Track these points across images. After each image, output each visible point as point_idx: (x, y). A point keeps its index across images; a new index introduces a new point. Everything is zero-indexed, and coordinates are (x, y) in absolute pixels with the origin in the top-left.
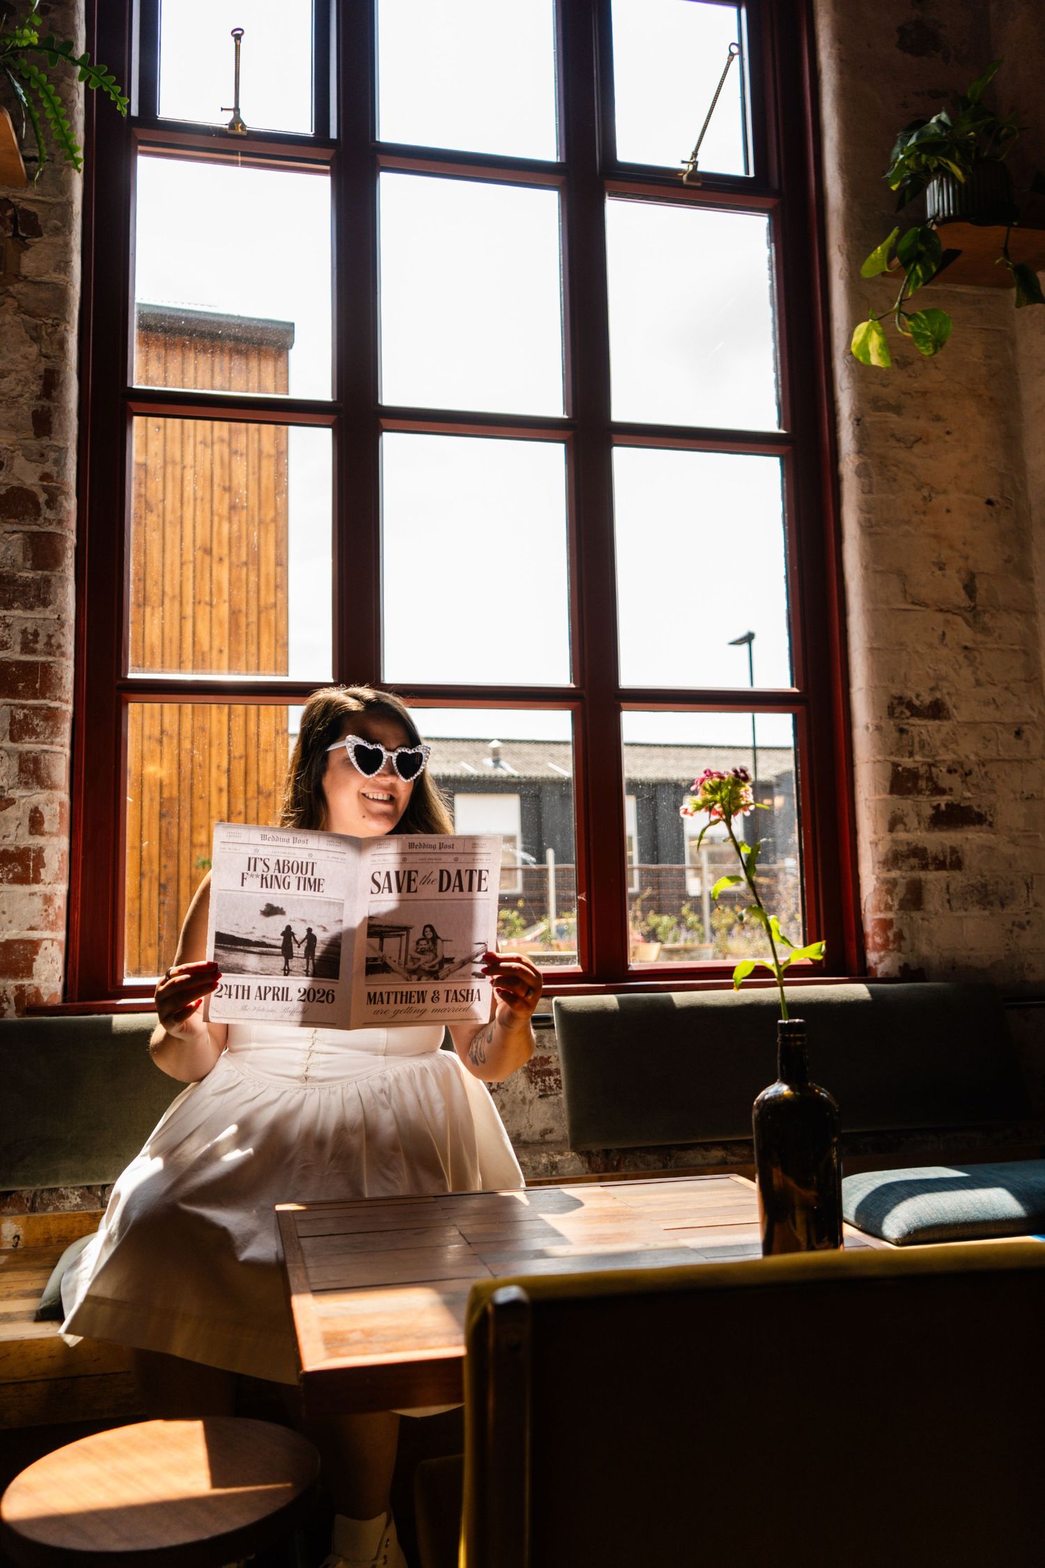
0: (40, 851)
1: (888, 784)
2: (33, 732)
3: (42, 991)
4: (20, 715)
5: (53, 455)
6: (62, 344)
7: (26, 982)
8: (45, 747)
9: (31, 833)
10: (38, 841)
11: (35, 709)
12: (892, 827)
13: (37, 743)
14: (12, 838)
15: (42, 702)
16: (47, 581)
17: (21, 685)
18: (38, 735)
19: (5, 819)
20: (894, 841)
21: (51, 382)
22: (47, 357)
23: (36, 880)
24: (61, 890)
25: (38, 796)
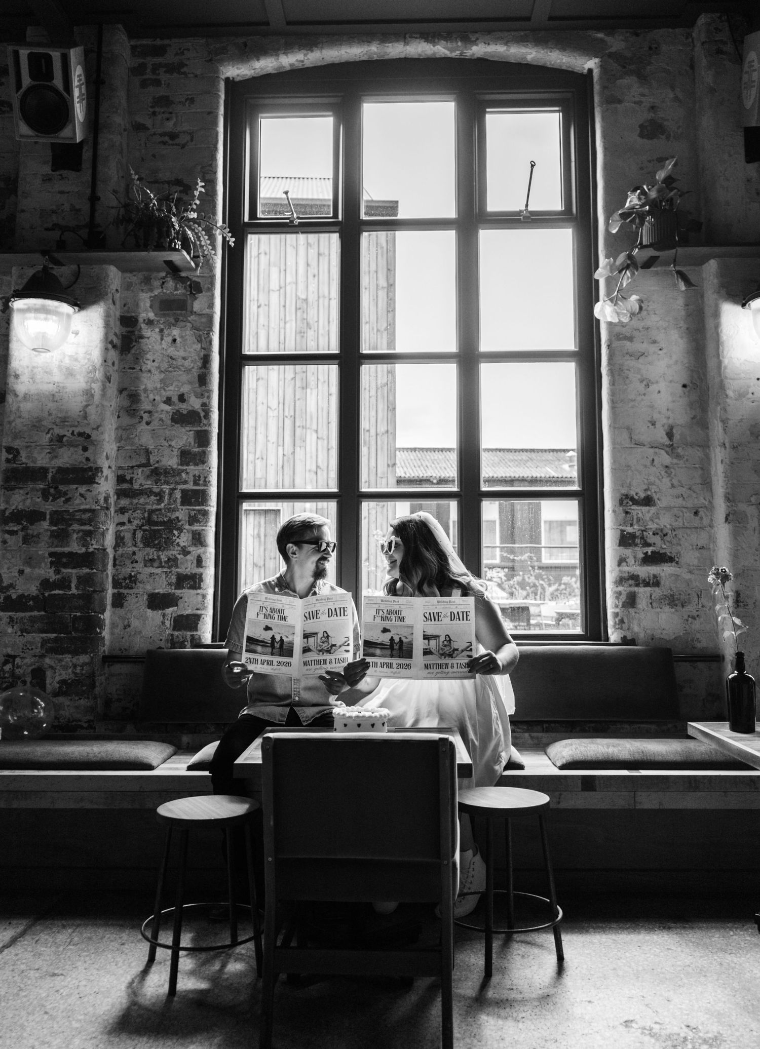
0: (201, 574)
1: (618, 542)
2: (198, 521)
3: (202, 638)
4: (193, 513)
5: (206, 394)
6: (210, 342)
7: (195, 633)
8: (203, 528)
9: (197, 567)
10: (201, 570)
11: (199, 511)
12: (619, 564)
13: (200, 526)
14: (189, 569)
15: (202, 507)
16: (204, 453)
17: (193, 500)
18: (200, 522)
19: (187, 560)
20: (620, 571)
21: (206, 361)
22: (204, 349)
23: (200, 588)
24: (211, 591)
25: (201, 550)
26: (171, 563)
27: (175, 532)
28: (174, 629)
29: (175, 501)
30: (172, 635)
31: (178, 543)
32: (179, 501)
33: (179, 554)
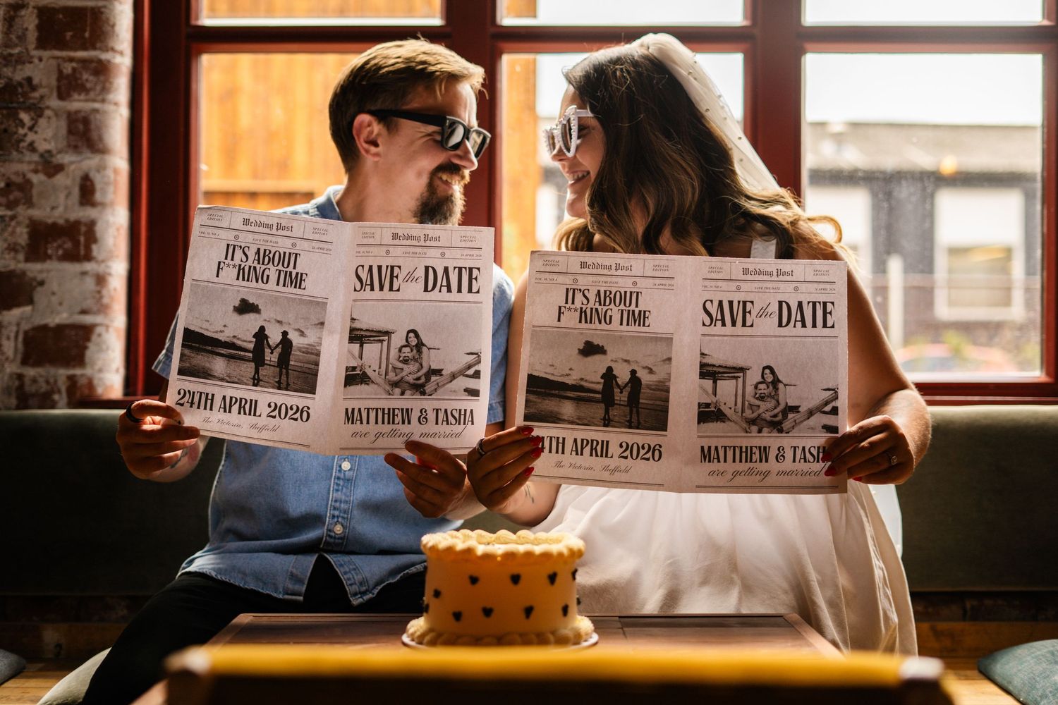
0: (91, 225)
2: (83, 89)
3: (95, 382)
4: (68, 68)
7: (78, 372)
8: (96, 105)
9: (82, 204)
10: (90, 213)
11: (85, 62)
13: (87, 101)
14: (61, 209)
15: (92, 53)
17: (69, 34)
18: (87, 92)
19: (54, 188)
23: (88, 257)
24: (118, 269)
25: (90, 162)
26: (16, 194)
27: (24, 116)
28: (25, 361)
29: (22, 38)
30: (20, 377)
31: (31, 144)
32: (32, 36)
33: (36, 171)
